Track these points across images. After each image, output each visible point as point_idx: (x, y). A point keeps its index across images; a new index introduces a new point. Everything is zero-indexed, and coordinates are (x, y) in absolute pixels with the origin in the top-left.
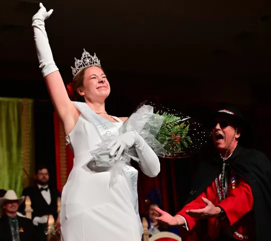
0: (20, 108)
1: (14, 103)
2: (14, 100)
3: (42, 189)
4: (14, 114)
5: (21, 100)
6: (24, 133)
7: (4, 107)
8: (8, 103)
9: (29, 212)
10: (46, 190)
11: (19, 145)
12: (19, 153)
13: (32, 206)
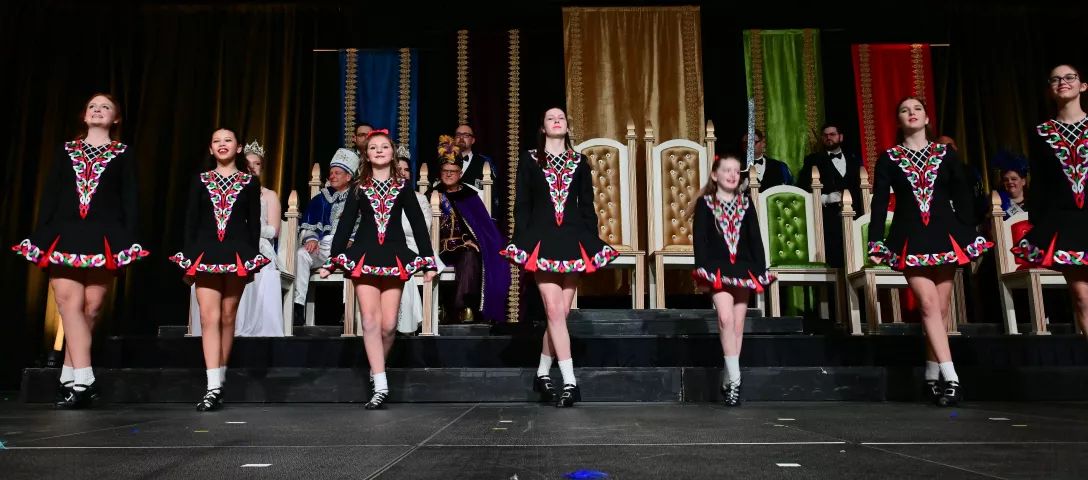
0: (799, 43)
1: (790, 36)
2: (791, 32)
3: (833, 156)
4: (790, 54)
5: (800, 32)
6: (807, 78)
7: (775, 43)
8: (782, 36)
9: (817, 187)
10: (839, 157)
11: (801, 95)
12: (801, 109)
13: (821, 180)
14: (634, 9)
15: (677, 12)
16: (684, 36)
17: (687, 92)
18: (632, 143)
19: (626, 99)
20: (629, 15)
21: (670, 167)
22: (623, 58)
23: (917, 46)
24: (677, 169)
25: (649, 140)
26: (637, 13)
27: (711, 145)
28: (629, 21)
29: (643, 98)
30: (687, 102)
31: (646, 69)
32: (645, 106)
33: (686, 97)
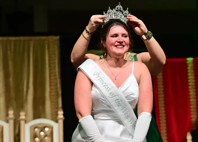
14: (18, 38)
15: (44, 40)
16: (49, 54)
17: (51, 89)
18: (12, 122)
19: (12, 94)
20: (15, 41)
21: (35, 136)
22: (11, 68)
23: (190, 60)
24: (40, 137)
25: (22, 120)
26: (20, 41)
27: (61, 122)
28: (15, 45)
29: (23, 92)
30: (51, 95)
31: (25, 75)
32: (24, 98)
33: (50, 92)
